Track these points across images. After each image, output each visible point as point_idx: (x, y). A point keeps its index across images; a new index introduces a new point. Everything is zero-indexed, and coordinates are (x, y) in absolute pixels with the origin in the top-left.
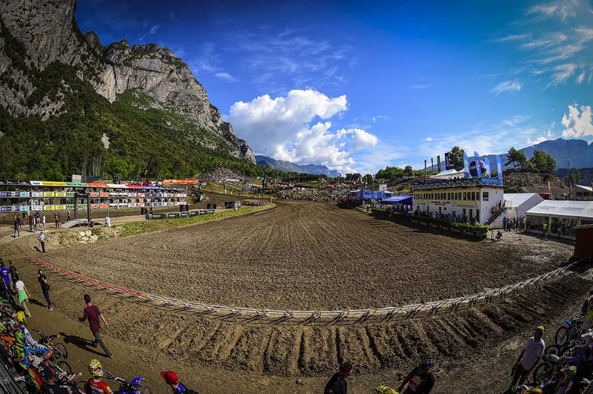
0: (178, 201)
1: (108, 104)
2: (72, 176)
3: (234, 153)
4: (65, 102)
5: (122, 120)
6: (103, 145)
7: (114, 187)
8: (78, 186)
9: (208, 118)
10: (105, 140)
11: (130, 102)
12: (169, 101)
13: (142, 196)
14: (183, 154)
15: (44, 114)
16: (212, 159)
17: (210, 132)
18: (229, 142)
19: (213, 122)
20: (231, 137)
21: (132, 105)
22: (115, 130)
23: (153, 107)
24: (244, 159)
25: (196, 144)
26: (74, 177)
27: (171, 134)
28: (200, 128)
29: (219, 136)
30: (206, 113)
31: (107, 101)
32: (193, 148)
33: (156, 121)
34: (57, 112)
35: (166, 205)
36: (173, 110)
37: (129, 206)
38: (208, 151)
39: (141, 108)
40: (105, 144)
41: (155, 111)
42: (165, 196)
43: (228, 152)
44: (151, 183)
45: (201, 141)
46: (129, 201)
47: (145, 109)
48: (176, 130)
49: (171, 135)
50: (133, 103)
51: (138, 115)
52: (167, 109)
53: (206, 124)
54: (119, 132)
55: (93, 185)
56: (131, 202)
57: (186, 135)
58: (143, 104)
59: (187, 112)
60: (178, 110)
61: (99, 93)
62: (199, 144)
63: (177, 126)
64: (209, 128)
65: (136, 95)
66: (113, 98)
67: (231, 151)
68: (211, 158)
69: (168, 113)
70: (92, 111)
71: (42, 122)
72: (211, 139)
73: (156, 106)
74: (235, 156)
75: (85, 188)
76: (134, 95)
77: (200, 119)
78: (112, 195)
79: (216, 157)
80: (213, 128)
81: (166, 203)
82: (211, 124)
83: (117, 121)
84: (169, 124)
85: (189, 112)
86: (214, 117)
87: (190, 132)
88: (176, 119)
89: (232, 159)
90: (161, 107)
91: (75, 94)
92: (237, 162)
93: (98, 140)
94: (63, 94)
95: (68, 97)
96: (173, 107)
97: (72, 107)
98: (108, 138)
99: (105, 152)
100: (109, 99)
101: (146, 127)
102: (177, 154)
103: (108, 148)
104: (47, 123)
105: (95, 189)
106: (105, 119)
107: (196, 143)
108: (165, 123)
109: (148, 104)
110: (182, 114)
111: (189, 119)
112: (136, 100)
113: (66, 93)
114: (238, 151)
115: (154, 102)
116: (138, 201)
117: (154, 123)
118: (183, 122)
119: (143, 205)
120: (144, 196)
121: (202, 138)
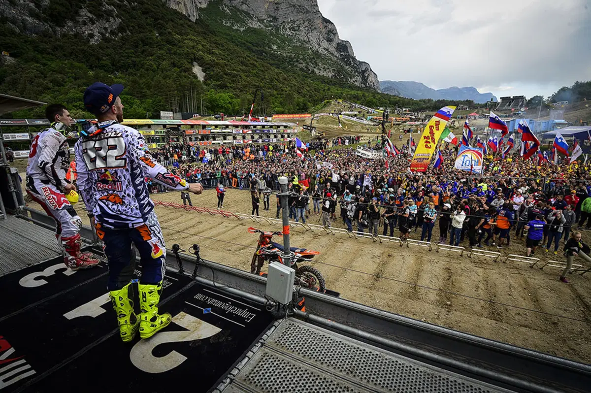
0: (289, 137)
1: (189, 23)
2: (160, 113)
3: (354, 80)
4: (120, 18)
5: (214, 45)
6: (196, 77)
7: (215, 124)
8: (169, 123)
9: (321, 37)
10: (197, 70)
11: (220, 20)
12: (271, 16)
13: (248, 132)
14: (295, 85)
15: (91, 36)
16: (329, 89)
17: (325, 55)
18: (347, 67)
19: (328, 41)
20: (351, 60)
21: (224, 23)
22: (208, 58)
23: (251, 26)
24: (366, 86)
25: (310, 72)
26: (162, 113)
27: (279, 60)
28: (313, 51)
29: (336, 59)
30: (318, 29)
31: (187, 18)
32: (306, 77)
33: (257, 45)
34: (112, 33)
35: (276, 141)
36: (277, 29)
37: (235, 143)
38: (323, 80)
39: (236, 27)
40: (198, 76)
41: (254, 31)
42: (273, 132)
43: (347, 80)
44: (259, 119)
45: (314, 68)
46: (235, 138)
47: (242, 29)
48: (285, 55)
49: (279, 62)
50: (224, 22)
51: (234, 38)
52: (270, 28)
53: (319, 45)
54: (214, 60)
55: (189, 122)
56: (236, 139)
57: (297, 61)
58: (237, 22)
59: (295, 31)
60: (283, 28)
61: (171, 7)
62: (313, 72)
63: (285, 50)
64: (323, 50)
65: (225, 9)
66: (195, 14)
67: (351, 78)
68: (326, 88)
69: (271, 34)
70: (169, 33)
71: (91, 46)
72: (326, 65)
73: (255, 25)
74: (356, 83)
75: (179, 125)
76: (223, 9)
77: (312, 38)
78: (213, 132)
79: (333, 87)
80: (327, 50)
81: (276, 139)
82: (325, 44)
83: (207, 46)
84: (275, 47)
85: (297, 30)
86: (328, 34)
87: (301, 57)
88: (283, 42)
89: (352, 87)
90: (262, 26)
91: (134, 8)
92: (358, 90)
93: (189, 70)
94: (112, 7)
95: (123, 13)
96: (276, 24)
97: (137, 27)
98: (201, 68)
99: (201, 85)
100: (190, 16)
101: (247, 53)
102: (287, 84)
103: (203, 80)
104: (101, 48)
105: (192, 126)
106: (191, 44)
107: (309, 70)
108: (270, 47)
109: (245, 22)
110: (290, 33)
111: (299, 40)
112: (228, 18)
113: (118, 6)
114: (359, 78)
115: (251, 18)
116: (244, 138)
117: (256, 48)
118: (291, 45)
119: (251, 142)
120: (250, 132)
121: (316, 64)
